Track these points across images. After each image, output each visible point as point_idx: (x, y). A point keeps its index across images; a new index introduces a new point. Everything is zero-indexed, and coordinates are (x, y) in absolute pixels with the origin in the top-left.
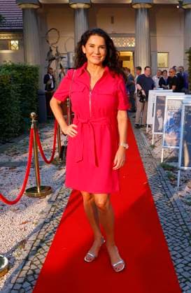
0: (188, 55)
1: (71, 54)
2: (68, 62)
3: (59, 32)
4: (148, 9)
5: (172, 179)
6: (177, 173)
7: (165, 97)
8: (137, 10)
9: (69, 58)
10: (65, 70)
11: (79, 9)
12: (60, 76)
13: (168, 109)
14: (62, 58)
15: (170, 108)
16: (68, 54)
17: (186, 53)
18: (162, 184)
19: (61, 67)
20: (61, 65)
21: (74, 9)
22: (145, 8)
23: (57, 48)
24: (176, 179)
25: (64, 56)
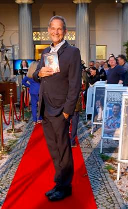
0: (126, 47)
1: (16, 47)
2: (13, 54)
3: (4, 26)
4: (88, 4)
5: (112, 171)
6: (117, 165)
7: (104, 88)
8: (77, 5)
9: (13, 51)
10: (9, 62)
11: (23, 5)
12: (5, 67)
13: (107, 101)
14: (7, 50)
15: (109, 99)
16: (13, 46)
17: (124, 46)
18: (102, 177)
19: (6, 59)
20: (6, 57)
21: (18, 4)
22: (85, 4)
23: (2, 41)
24: (116, 171)
25: (9, 48)
